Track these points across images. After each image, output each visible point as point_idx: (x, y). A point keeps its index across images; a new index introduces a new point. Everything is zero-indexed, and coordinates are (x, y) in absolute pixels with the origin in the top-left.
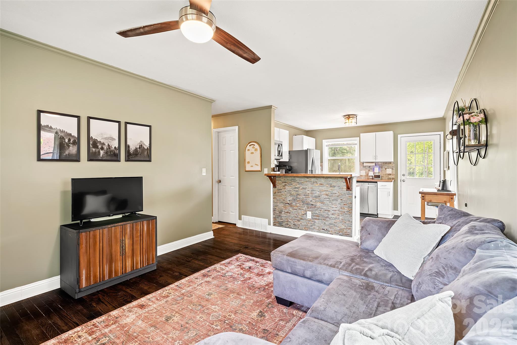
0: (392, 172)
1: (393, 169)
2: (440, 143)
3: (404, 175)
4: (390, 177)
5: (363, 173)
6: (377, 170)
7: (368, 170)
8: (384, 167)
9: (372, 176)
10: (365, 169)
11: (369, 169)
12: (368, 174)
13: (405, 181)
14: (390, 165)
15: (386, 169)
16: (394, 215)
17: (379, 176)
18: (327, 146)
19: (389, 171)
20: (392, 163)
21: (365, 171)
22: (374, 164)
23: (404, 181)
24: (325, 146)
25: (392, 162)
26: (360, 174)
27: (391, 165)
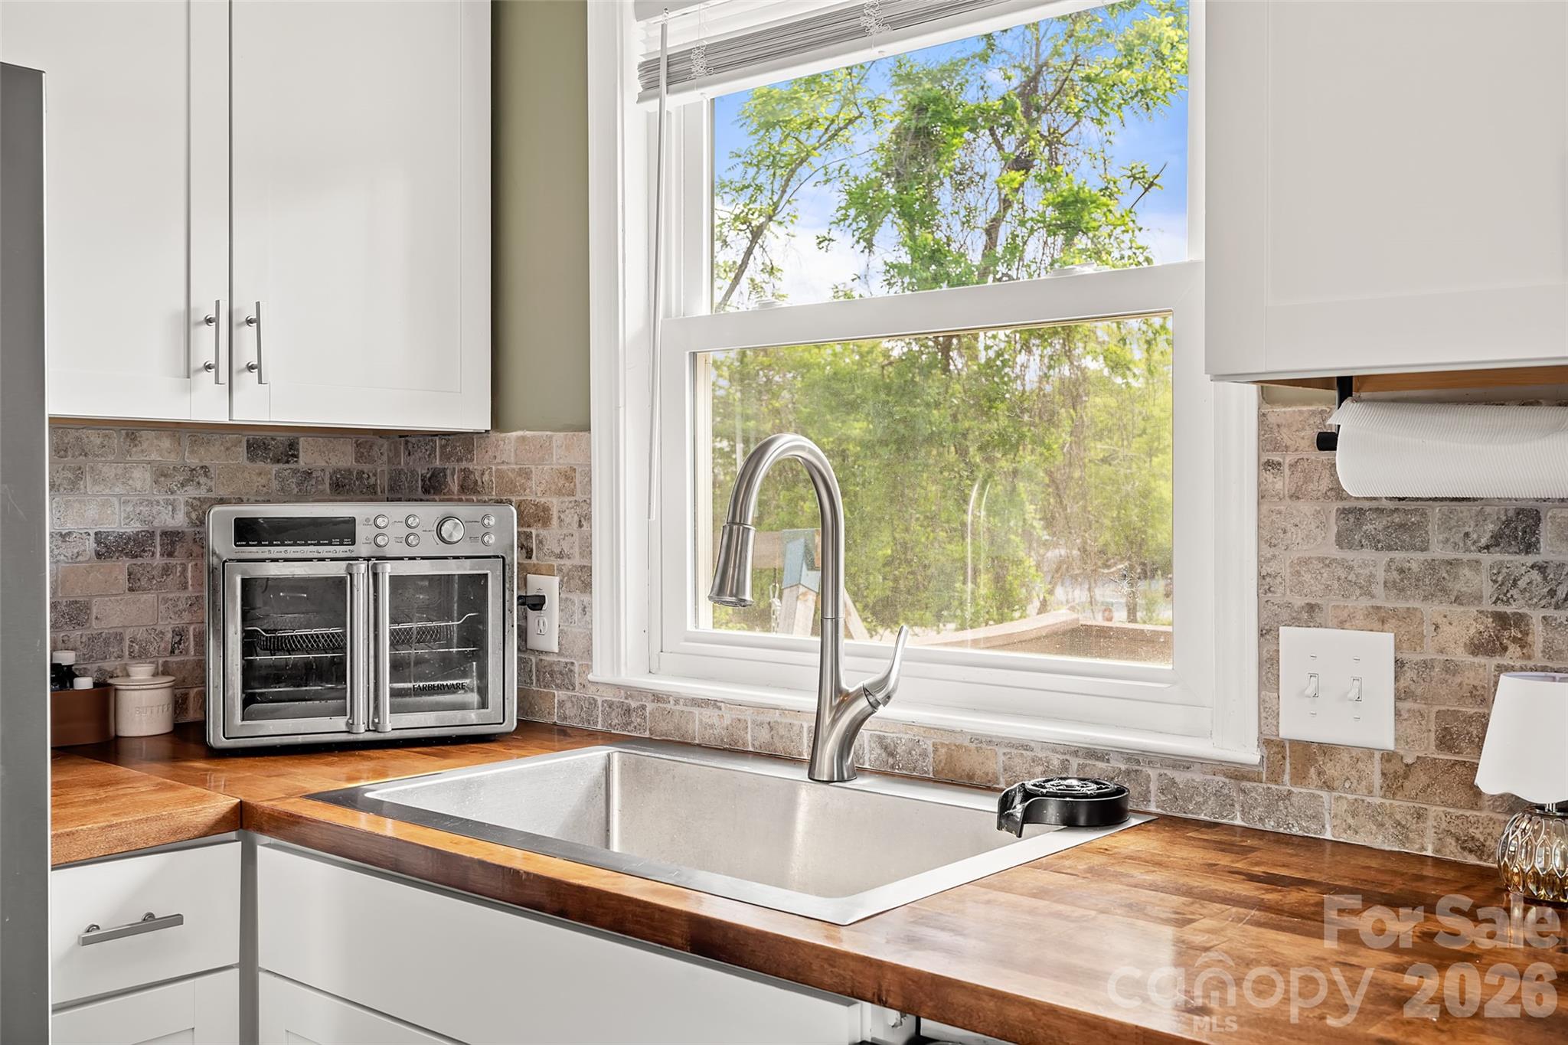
5: (1352, 691)
7: (1469, 624)
10: (1401, 581)
21: (1386, 641)
26: (1268, 712)
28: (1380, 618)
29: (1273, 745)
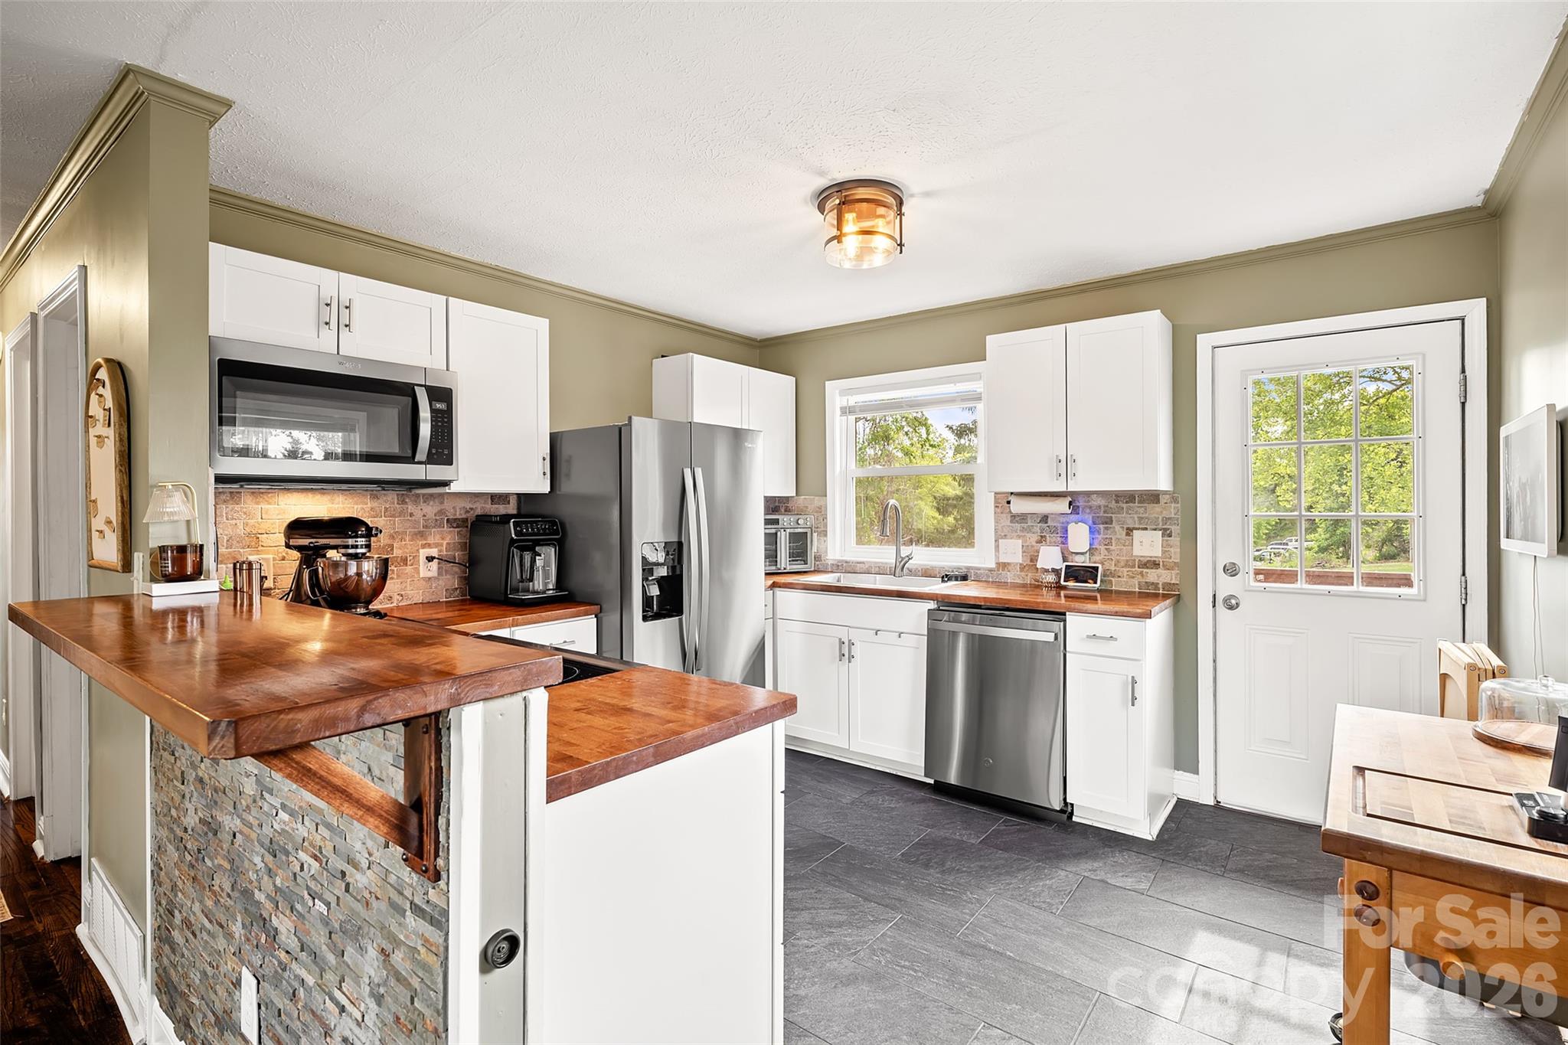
0: (1164, 552)
1: (1170, 536)
2: (1463, 371)
3: (1231, 570)
4: (1152, 575)
5: (1013, 551)
6: (1079, 537)
7: (1035, 537)
8: (1122, 523)
9: (1054, 570)
10: (1023, 529)
11: (1042, 530)
12: (1034, 559)
13: (1238, 605)
14: (1154, 511)
15: (1129, 531)
16: (1173, 802)
17: (1090, 573)
18: (846, 411)
19: (1148, 544)
20: (1163, 499)
21: (1020, 541)
22: (1062, 506)
23: (1231, 608)
24: (838, 412)
25: (1165, 493)
26: (997, 557)
27: (1157, 508)
28: (1019, 537)
29: (998, 564)
